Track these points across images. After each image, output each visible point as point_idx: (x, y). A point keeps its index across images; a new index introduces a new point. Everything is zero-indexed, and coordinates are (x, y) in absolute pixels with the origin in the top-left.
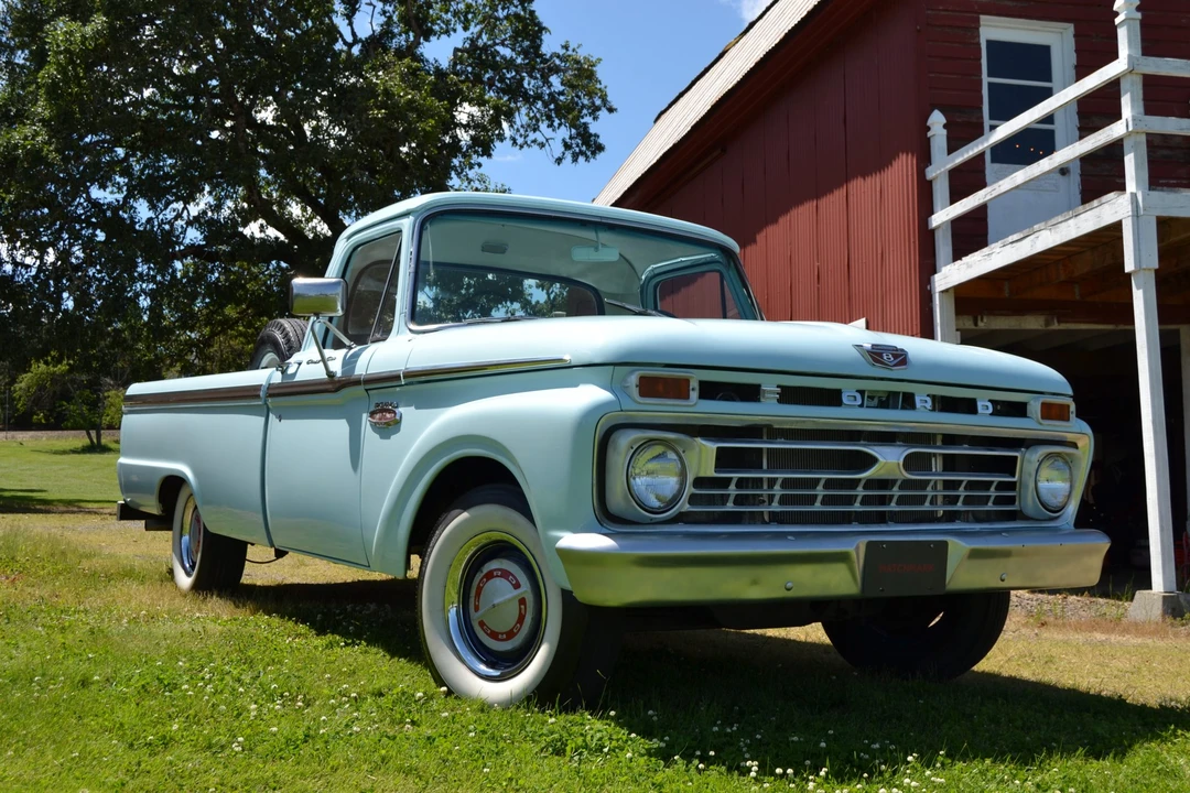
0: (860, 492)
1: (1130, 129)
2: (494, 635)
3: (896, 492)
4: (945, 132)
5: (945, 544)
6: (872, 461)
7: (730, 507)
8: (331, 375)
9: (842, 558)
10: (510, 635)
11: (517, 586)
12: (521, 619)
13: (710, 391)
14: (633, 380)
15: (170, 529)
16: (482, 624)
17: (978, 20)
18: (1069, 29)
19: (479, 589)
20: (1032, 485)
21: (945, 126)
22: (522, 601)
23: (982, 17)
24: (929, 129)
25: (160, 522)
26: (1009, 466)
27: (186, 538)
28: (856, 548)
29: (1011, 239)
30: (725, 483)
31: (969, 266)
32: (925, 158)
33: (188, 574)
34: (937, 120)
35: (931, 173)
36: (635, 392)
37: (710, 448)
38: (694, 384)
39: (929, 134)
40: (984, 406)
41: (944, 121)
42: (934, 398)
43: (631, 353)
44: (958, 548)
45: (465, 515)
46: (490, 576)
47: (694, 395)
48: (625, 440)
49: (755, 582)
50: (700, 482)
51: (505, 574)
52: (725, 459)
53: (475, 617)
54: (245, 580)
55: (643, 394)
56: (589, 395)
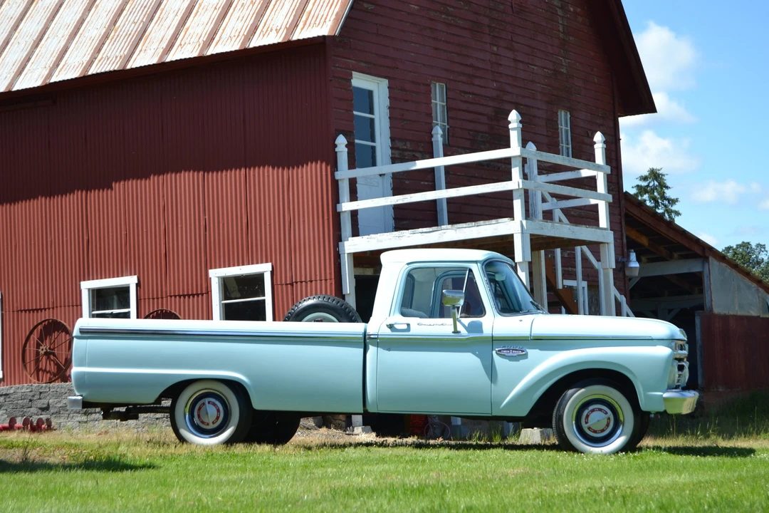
1: (521, 187)
2: (597, 432)
4: (346, 149)
10: (603, 431)
11: (606, 413)
12: (608, 425)
14: (673, 344)
16: (589, 428)
17: (351, 76)
18: (385, 83)
19: (587, 416)
21: (346, 146)
22: (609, 419)
23: (354, 73)
24: (336, 146)
29: (420, 230)
31: (378, 241)
32: (335, 167)
34: (341, 141)
35: (338, 175)
39: (337, 150)
41: (346, 143)
45: (583, 390)
46: (593, 411)
51: (600, 410)
53: (585, 426)
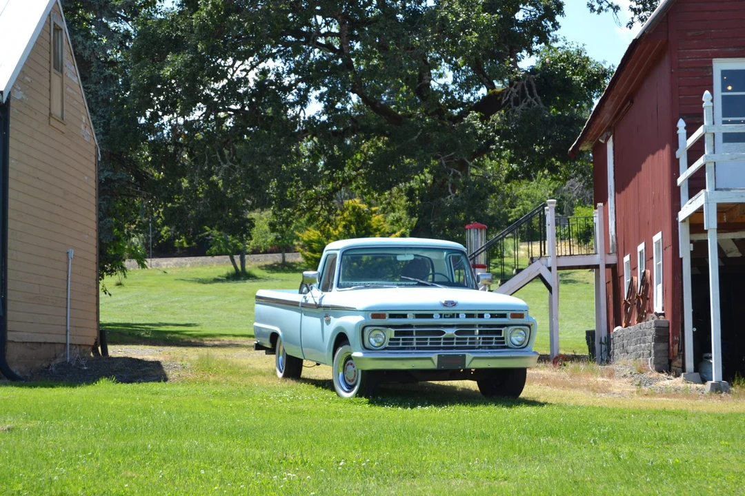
0: (442, 341)
1: (708, 159)
2: (349, 381)
3: (455, 341)
4: (685, 131)
5: (465, 355)
6: (444, 333)
7: (401, 346)
8: (316, 303)
9: (430, 359)
10: (353, 380)
12: (354, 376)
13: (392, 316)
14: (370, 314)
15: (275, 354)
16: (347, 378)
17: (710, 63)
20: (509, 338)
21: (686, 128)
22: (355, 371)
23: (717, 60)
24: (678, 129)
25: (271, 351)
26: (500, 332)
27: (281, 357)
28: (435, 357)
29: (689, 202)
30: (399, 339)
32: (675, 145)
33: (281, 372)
34: (681, 124)
35: (678, 154)
36: (370, 318)
37: (393, 330)
38: (387, 315)
39: (678, 132)
40: (487, 316)
41: (685, 125)
42: (466, 314)
43: (370, 307)
44: (469, 356)
45: (342, 348)
46: (348, 365)
47: (387, 318)
48: (367, 330)
49: (403, 364)
50: (391, 339)
51: (351, 364)
52: (397, 333)
53: (345, 376)
54: (301, 376)
55: (372, 318)
56: (359, 319)
